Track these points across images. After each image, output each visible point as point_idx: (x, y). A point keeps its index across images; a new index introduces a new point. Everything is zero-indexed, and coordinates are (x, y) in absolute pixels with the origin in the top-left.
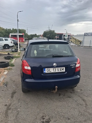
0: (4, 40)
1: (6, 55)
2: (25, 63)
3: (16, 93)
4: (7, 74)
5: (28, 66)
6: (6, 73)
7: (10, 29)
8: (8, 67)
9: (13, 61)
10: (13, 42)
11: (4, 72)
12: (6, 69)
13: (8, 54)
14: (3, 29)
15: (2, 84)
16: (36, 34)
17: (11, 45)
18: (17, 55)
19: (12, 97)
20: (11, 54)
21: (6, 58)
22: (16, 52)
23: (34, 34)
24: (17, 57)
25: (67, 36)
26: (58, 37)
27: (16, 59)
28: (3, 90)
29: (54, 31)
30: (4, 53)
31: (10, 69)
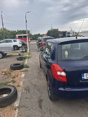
0: (13, 41)
1: (17, 55)
2: (57, 67)
3: (43, 102)
4: (25, 77)
5: (61, 71)
6: (23, 75)
7: (15, 31)
8: (24, 69)
9: (26, 62)
10: (21, 43)
11: (21, 74)
12: (22, 71)
13: (19, 55)
14: (9, 31)
15: (23, 90)
16: (39, 34)
17: (20, 45)
18: (27, 55)
19: (41, 107)
20: (22, 54)
21: (18, 59)
22: (26, 53)
23: (38, 34)
24: (29, 58)
25: (72, 34)
26: (62, 35)
27: (28, 60)
28: (27, 98)
29: (57, 30)
30: (15, 54)
31: (26, 71)
